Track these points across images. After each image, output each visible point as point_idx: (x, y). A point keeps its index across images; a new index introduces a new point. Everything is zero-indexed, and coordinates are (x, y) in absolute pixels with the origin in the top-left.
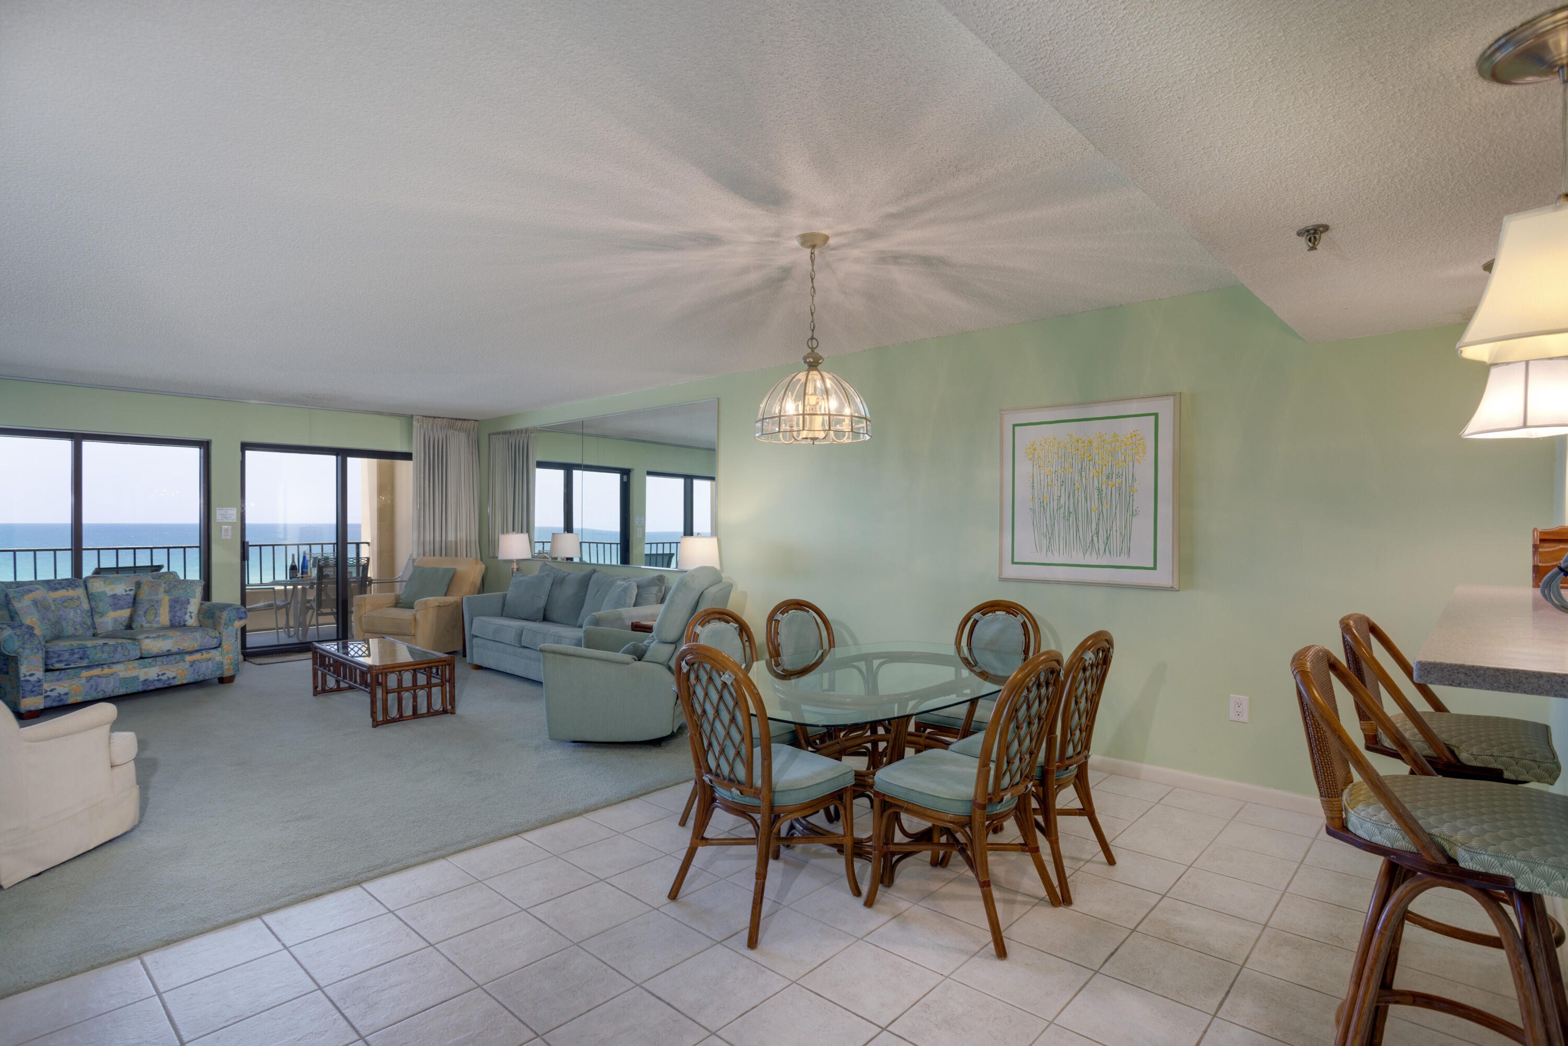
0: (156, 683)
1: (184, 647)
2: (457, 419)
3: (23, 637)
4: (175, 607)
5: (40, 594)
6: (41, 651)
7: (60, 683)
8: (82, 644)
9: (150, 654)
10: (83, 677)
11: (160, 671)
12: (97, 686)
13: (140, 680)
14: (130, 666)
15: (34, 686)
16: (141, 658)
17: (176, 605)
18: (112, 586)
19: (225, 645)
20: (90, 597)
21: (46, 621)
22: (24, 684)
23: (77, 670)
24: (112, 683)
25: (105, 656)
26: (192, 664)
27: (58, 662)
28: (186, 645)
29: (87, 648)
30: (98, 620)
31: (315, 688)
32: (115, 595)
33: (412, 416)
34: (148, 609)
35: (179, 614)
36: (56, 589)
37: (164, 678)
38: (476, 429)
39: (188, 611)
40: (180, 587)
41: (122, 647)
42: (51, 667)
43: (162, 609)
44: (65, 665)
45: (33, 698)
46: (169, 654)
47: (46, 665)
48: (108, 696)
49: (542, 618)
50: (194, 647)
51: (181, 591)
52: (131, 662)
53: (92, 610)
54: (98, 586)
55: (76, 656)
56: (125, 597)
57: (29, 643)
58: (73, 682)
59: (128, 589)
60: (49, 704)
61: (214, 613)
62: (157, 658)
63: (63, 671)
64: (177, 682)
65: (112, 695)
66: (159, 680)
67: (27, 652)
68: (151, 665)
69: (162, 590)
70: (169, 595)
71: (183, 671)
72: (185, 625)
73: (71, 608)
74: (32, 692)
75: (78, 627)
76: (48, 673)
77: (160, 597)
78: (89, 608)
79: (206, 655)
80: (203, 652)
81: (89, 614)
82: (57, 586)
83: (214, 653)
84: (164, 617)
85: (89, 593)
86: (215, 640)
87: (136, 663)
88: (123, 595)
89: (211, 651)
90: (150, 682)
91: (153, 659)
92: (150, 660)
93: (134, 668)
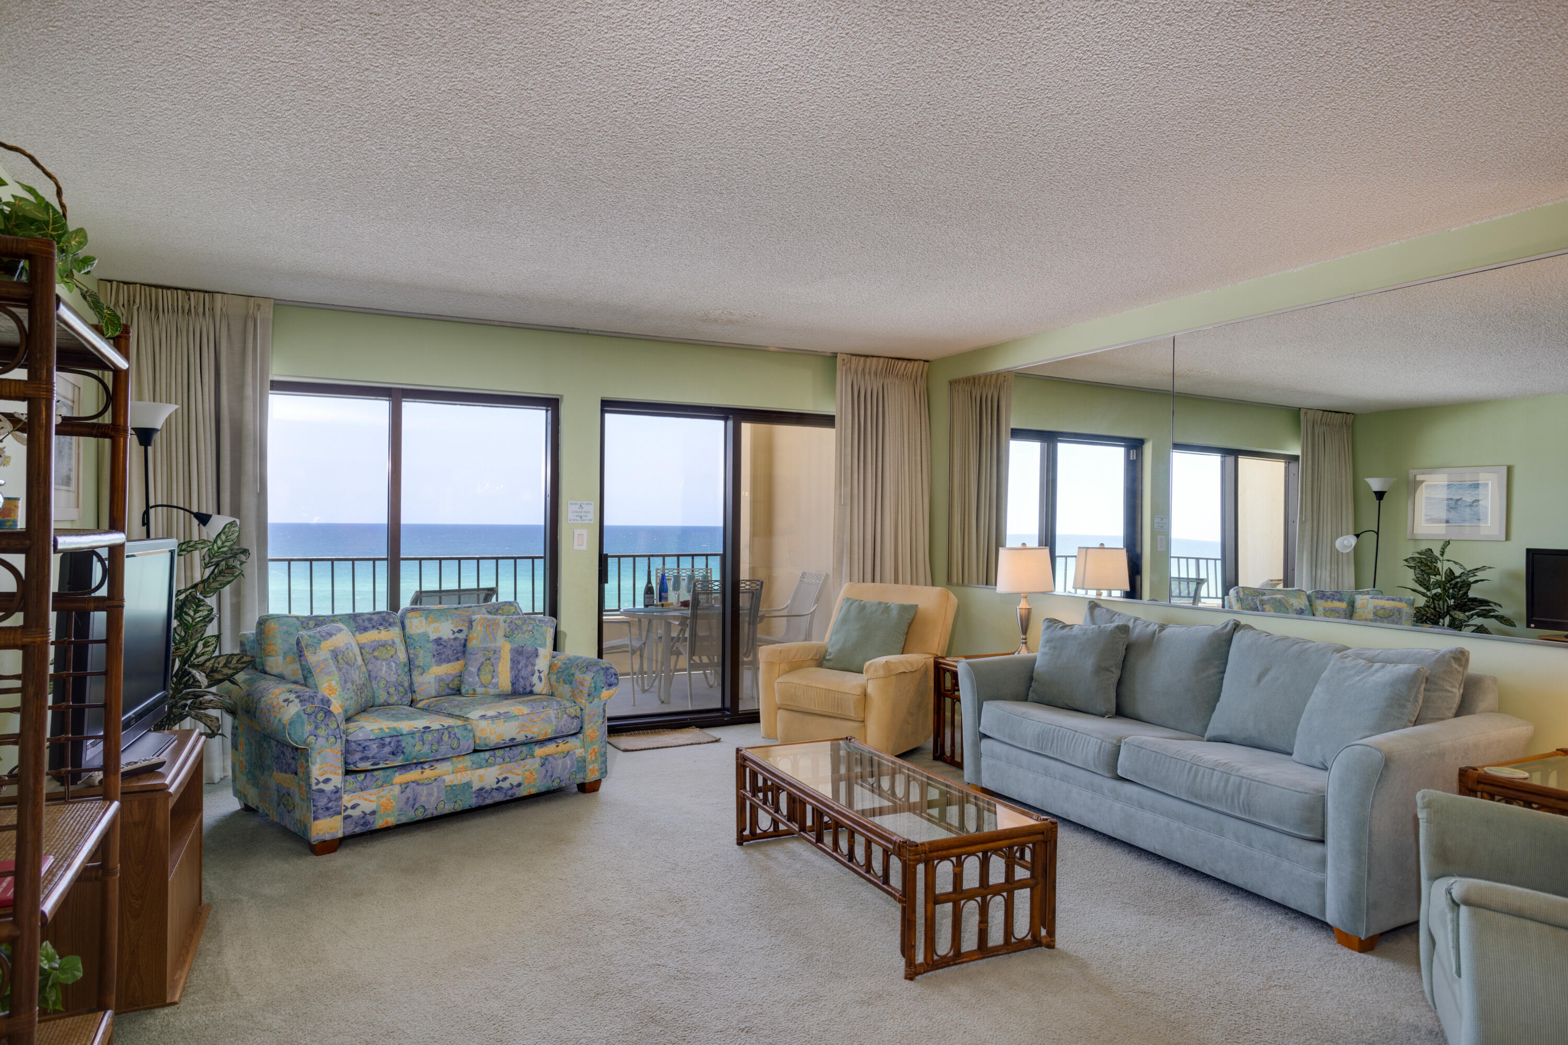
0: (495, 794)
1: (533, 733)
2: (899, 359)
3: (316, 717)
4: (519, 662)
5: (344, 638)
6: (339, 740)
7: (365, 794)
8: (395, 729)
9: (486, 745)
10: (396, 784)
11: (501, 774)
12: (415, 800)
13: (474, 789)
14: (460, 766)
15: (330, 800)
16: (475, 751)
17: (520, 658)
18: (436, 625)
19: (588, 729)
20: (406, 638)
21: (349, 685)
22: (316, 796)
23: (388, 772)
24: (435, 794)
25: (426, 749)
26: (545, 761)
27: (362, 759)
28: (535, 730)
29: (401, 735)
30: (418, 679)
31: (741, 830)
32: (440, 639)
33: (834, 356)
34: (482, 664)
35: (523, 673)
36: (365, 629)
37: (506, 785)
38: (924, 375)
39: (536, 668)
40: (525, 628)
41: (449, 733)
42: (352, 767)
43: (500, 665)
44: (373, 765)
45: (329, 819)
46: (512, 745)
47: (346, 763)
48: (430, 816)
49: (1114, 710)
50: (546, 733)
51: (526, 636)
52: (460, 758)
53: (410, 661)
54: (417, 625)
55: (387, 749)
56: (452, 642)
57: (323, 726)
58: (382, 793)
59: (456, 630)
60: (351, 829)
61: (573, 675)
62: (496, 751)
63: (368, 774)
64: (523, 792)
65: (436, 813)
66: (499, 789)
67: (321, 741)
68: (488, 764)
69: (500, 633)
70: (510, 642)
71: (531, 773)
72: (531, 693)
73: (384, 660)
74: (328, 809)
75: (392, 690)
76: (350, 778)
77: (498, 644)
78: (406, 660)
79: (563, 747)
80: (558, 741)
81: (406, 669)
82: (367, 624)
83: (573, 743)
84: (504, 680)
85: (407, 633)
86: (576, 721)
87: (467, 761)
88: (449, 639)
89: (569, 739)
90: (486, 792)
91: (491, 752)
92: (487, 754)
93: (465, 769)
